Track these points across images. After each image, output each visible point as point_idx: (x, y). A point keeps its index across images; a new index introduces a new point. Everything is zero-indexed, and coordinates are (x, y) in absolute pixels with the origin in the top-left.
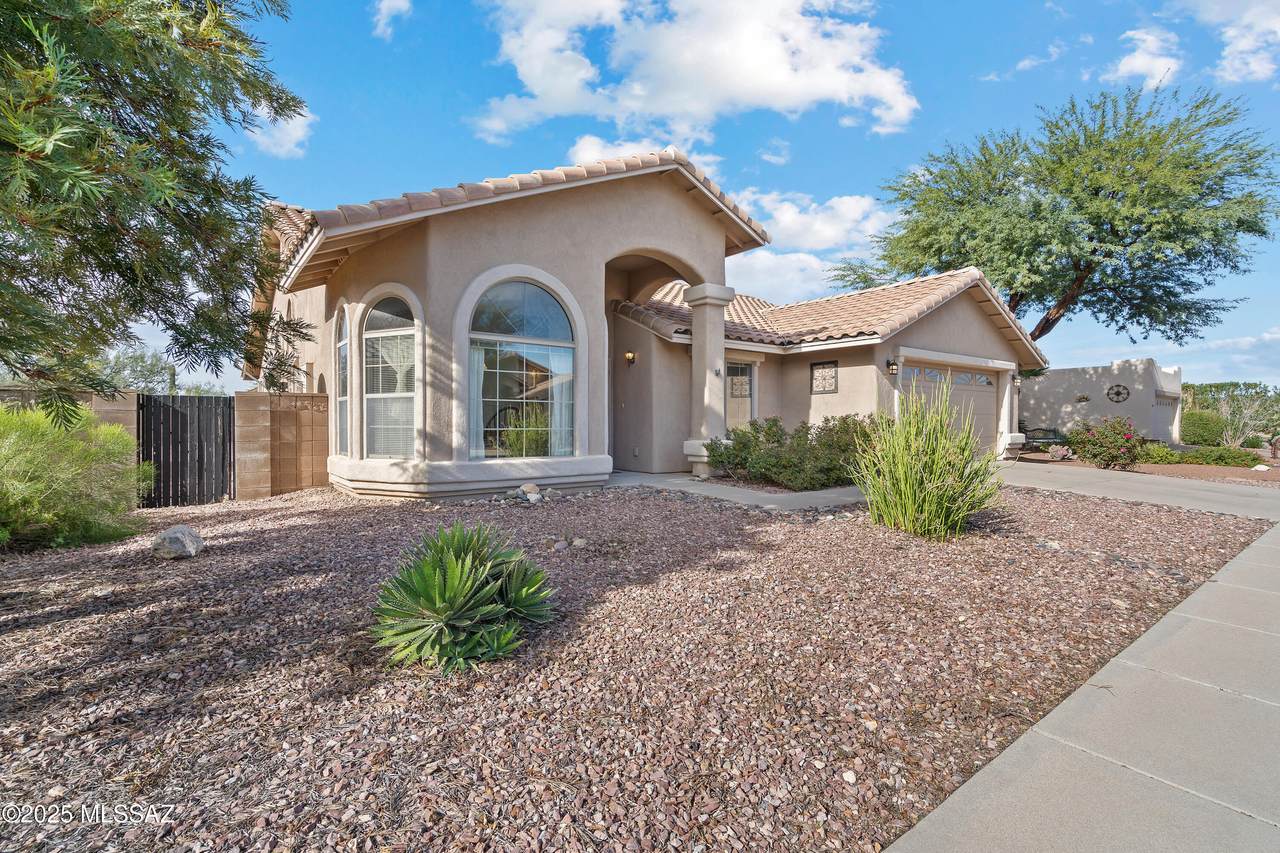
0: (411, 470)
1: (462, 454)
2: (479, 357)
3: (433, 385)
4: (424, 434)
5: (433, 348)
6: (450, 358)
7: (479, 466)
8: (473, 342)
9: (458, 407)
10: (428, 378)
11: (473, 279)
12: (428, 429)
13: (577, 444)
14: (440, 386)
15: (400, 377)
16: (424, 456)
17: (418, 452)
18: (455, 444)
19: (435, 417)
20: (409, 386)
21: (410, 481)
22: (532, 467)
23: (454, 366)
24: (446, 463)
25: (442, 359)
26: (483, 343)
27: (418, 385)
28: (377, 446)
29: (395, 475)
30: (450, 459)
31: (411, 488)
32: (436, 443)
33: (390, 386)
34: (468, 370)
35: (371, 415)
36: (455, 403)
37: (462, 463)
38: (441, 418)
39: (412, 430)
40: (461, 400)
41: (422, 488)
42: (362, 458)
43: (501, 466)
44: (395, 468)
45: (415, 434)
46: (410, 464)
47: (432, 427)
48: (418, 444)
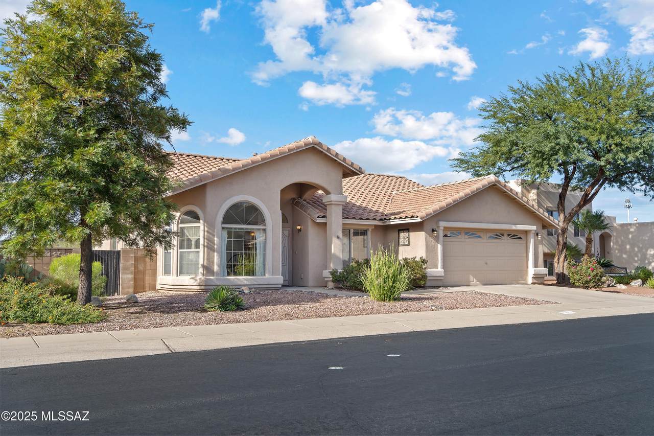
0: (199, 280)
1: (218, 274)
2: (225, 234)
3: (207, 247)
4: (203, 266)
5: (208, 232)
6: (214, 236)
7: (224, 279)
8: (223, 228)
9: (217, 256)
10: (206, 244)
11: (224, 203)
12: (205, 264)
13: (267, 271)
14: (210, 248)
15: (193, 243)
16: (203, 275)
17: (201, 273)
18: (215, 270)
19: (208, 259)
20: (197, 246)
21: (198, 284)
22: (247, 281)
23: (216, 239)
24: (212, 277)
25: (211, 236)
26: (227, 228)
27: (201, 247)
28: (183, 271)
29: (192, 282)
30: (213, 276)
31: (198, 288)
32: (208, 269)
33: (189, 247)
34: (221, 239)
35: (181, 257)
36: (215, 254)
37: (218, 277)
38: (210, 260)
39: (198, 264)
40: (218, 252)
41: (203, 287)
42: (177, 276)
43: (234, 279)
44: (192, 280)
45: (200, 266)
46: (198, 278)
47: (207, 263)
48: (201, 270)
